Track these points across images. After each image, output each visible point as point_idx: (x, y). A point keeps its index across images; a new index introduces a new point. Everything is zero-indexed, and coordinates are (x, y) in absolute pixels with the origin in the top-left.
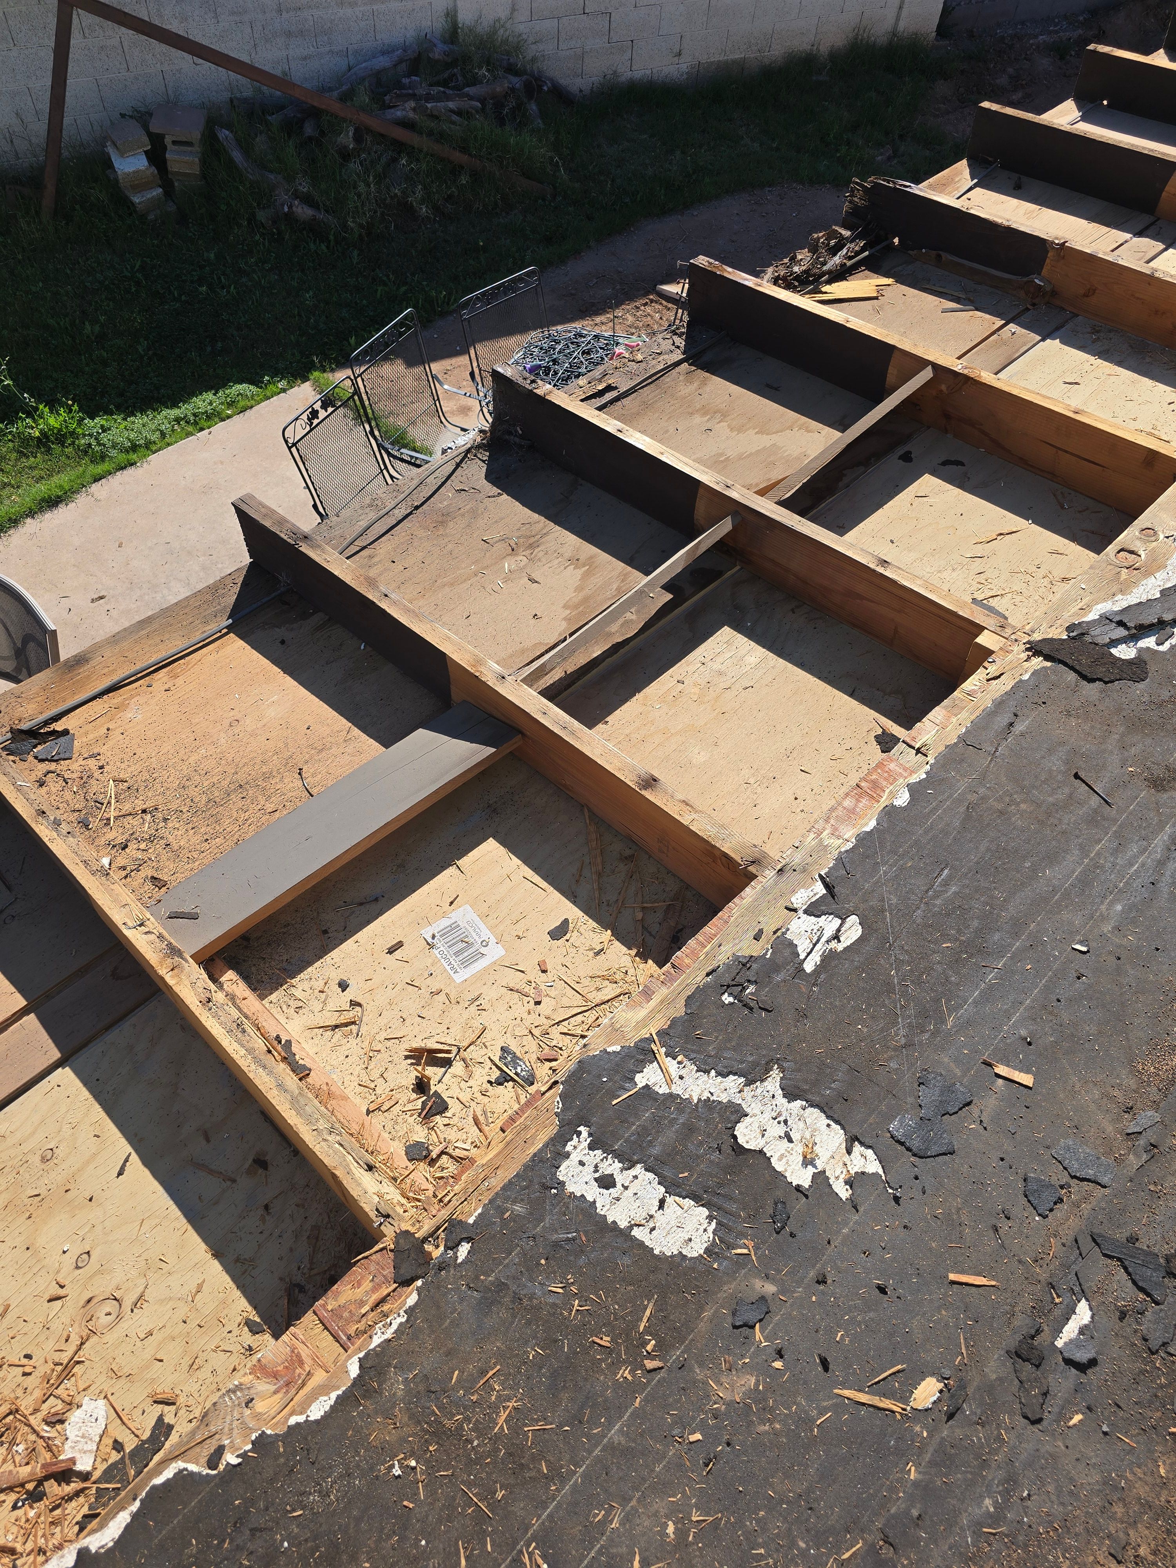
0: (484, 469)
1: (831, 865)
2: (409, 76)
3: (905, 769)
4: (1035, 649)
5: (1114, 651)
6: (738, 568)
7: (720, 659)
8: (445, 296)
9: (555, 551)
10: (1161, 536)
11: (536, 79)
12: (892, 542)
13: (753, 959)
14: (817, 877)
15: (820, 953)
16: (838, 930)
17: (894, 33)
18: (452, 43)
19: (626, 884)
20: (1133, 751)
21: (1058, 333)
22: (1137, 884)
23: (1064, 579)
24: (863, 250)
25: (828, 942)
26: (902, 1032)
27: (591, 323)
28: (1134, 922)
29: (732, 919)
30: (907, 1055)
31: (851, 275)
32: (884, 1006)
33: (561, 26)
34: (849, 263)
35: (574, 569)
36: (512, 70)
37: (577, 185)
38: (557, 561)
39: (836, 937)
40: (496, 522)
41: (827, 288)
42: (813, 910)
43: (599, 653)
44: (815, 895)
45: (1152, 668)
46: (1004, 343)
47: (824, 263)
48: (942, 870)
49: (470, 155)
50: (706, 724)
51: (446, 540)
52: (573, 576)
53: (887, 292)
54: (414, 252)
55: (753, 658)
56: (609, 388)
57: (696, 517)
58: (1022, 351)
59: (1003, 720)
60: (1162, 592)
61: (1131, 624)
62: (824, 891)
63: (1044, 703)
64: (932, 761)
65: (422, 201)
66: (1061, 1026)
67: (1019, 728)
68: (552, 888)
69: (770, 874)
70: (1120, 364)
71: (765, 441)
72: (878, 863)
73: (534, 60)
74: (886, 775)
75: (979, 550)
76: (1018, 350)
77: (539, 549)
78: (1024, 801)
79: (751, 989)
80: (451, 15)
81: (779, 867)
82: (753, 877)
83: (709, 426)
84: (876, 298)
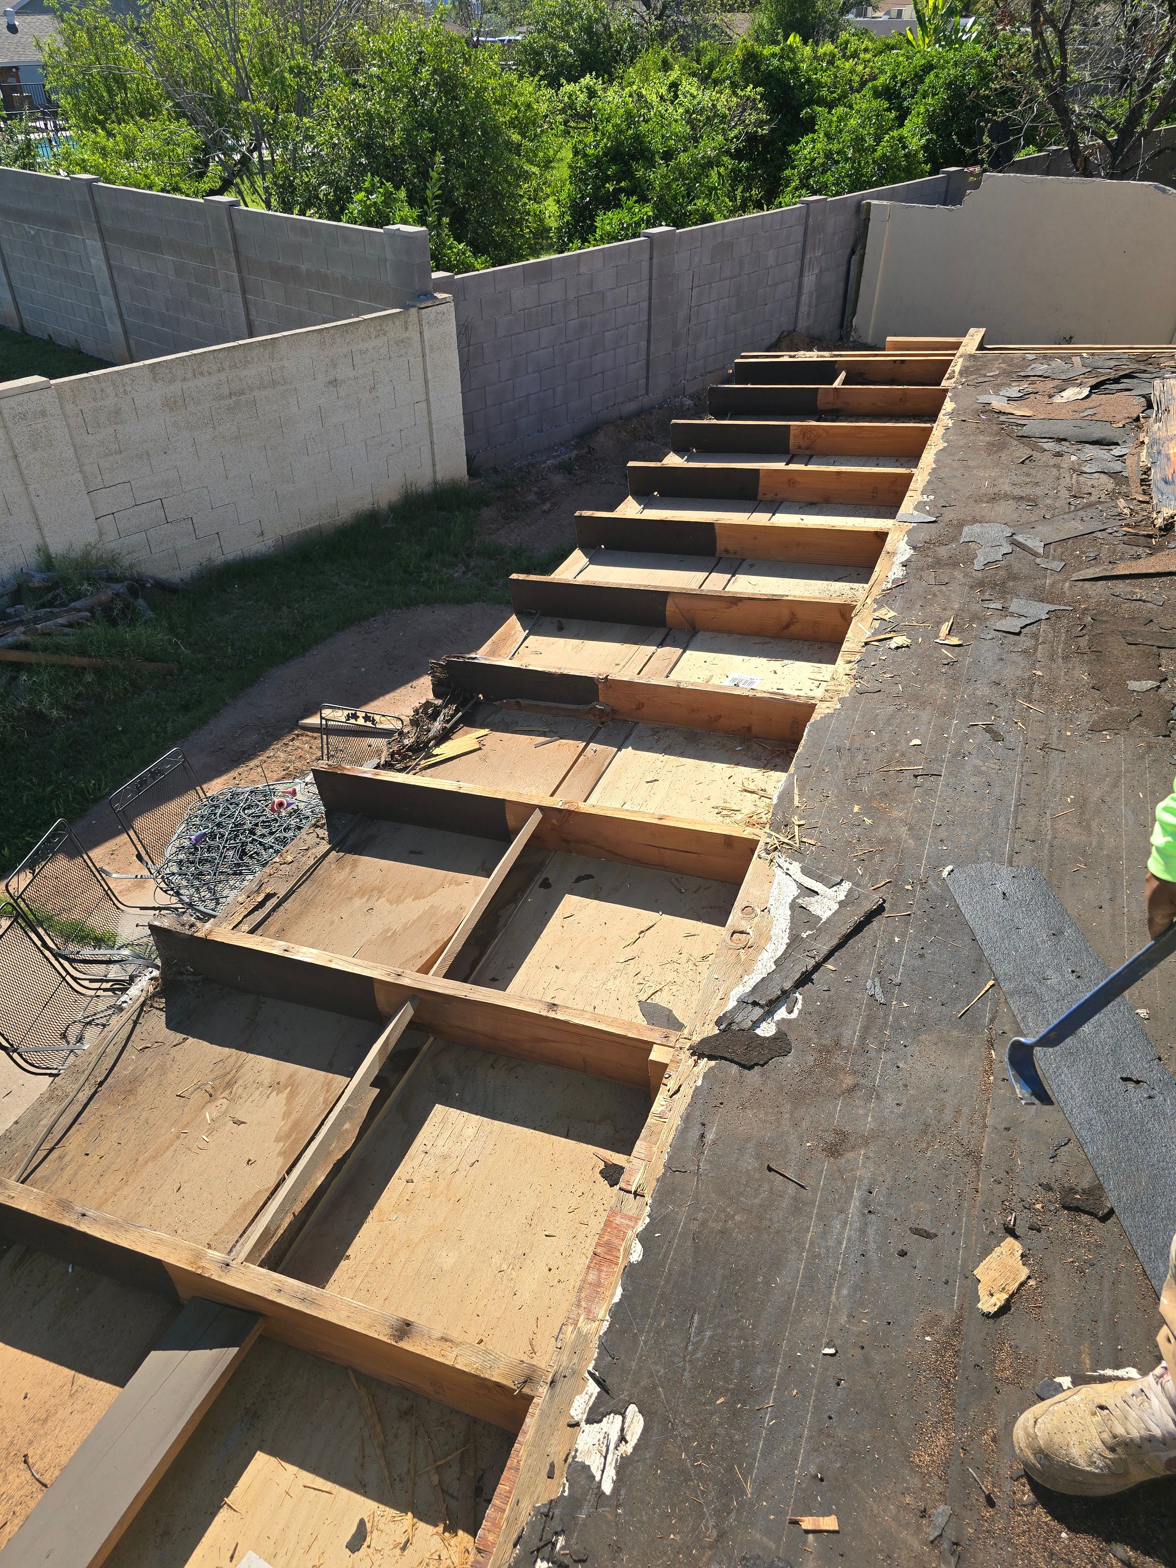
0: (163, 1018)
1: (596, 1355)
2: (13, 606)
3: (630, 1218)
4: (699, 1052)
5: (758, 1031)
6: (431, 1039)
7: (440, 1143)
8: (94, 784)
9: (254, 1082)
10: (759, 911)
11: (137, 581)
12: (557, 967)
13: (553, 1503)
14: (587, 1375)
15: (613, 1465)
16: (622, 1429)
17: (435, 483)
18: (49, 571)
19: (413, 1446)
20: (804, 1125)
21: (628, 741)
22: (851, 1260)
23: (704, 958)
24: (457, 711)
25: (616, 1448)
26: (711, 1523)
27: (246, 769)
28: (862, 1303)
29: (522, 1463)
30: (723, 1548)
31: (454, 733)
32: (687, 1500)
33: (149, 537)
34: (448, 726)
35: (277, 1094)
36: (112, 579)
37: (200, 656)
38: (258, 1093)
39: (623, 1439)
40: (187, 1070)
41: (436, 751)
42: (595, 1416)
43: (323, 1178)
44: (591, 1397)
45: (792, 1037)
46: (590, 761)
47: (429, 731)
48: (692, 1317)
49: (90, 656)
50: (445, 1220)
51: (139, 1109)
52: (277, 1102)
53: (487, 741)
54: (53, 752)
55: (470, 1129)
56: (269, 896)
57: (379, 1007)
58: (606, 764)
59: (694, 1134)
60: (775, 962)
61: (763, 1002)
62: (598, 1389)
63: (722, 1104)
64: (650, 1201)
65: (52, 706)
66: (841, 1446)
67: (710, 1136)
68: (337, 1487)
69: (543, 1390)
70: (682, 755)
71: (423, 905)
72: (636, 1334)
73: (131, 566)
74: (615, 1231)
75: (629, 953)
76: (603, 764)
77: (237, 1085)
78: (736, 1213)
79: (561, 1541)
80: (42, 549)
81: (549, 1380)
82: (529, 1399)
83: (369, 906)
84: (480, 749)
